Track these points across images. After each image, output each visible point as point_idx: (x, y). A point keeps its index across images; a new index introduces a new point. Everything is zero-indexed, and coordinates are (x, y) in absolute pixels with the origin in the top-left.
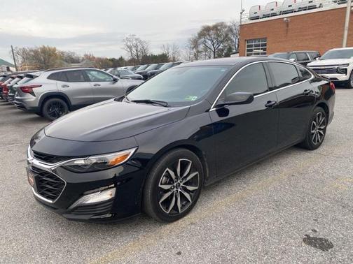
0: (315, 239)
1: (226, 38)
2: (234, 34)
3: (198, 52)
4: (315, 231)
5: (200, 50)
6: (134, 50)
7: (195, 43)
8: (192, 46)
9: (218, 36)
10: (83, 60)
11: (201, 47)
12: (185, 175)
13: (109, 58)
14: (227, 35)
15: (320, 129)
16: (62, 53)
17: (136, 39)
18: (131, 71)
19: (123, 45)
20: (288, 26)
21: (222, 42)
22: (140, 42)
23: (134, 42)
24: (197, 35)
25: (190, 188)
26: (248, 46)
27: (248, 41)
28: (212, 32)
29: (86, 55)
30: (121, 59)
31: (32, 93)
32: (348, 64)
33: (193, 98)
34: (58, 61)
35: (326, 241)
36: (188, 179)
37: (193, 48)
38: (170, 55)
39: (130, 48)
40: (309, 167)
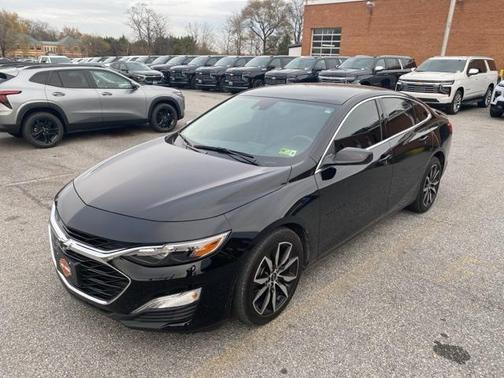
0: (447, 347)
1: (283, 22)
2: (294, 17)
3: (241, 38)
4: (445, 336)
5: (244, 36)
6: (144, 27)
7: (237, 25)
8: (233, 29)
9: (271, 17)
10: (62, 37)
11: (246, 32)
12: (283, 262)
13: (104, 37)
14: (283, 17)
15: (432, 186)
16: (27, 22)
17: (148, 11)
18: (143, 65)
19: (126, 18)
20: (371, 13)
21: (276, 26)
22: (154, 15)
23: (145, 15)
24: (240, 13)
25: (287, 279)
26: (315, 38)
27: (315, 30)
28: (262, 10)
29: (66, 30)
30: (123, 40)
31: (7, 103)
32: (453, 82)
33: (291, 153)
34: (21, 36)
35: (461, 349)
36: (287, 267)
37: (234, 33)
38: (199, 41)
39: (138, 23)
40: (422, 239)
